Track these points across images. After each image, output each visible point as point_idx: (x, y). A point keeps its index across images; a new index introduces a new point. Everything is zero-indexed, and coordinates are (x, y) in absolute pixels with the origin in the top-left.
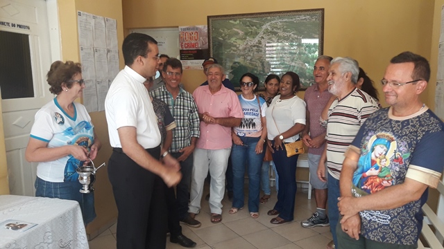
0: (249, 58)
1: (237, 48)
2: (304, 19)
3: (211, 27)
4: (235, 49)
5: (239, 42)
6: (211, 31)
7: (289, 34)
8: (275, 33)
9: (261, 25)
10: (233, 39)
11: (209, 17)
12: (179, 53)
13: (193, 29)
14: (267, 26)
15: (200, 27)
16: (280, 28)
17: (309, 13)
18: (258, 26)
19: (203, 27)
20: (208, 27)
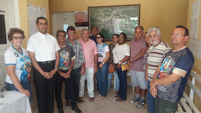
0: (107, 26)
1: (101, 22)
2: (131, 9)
3: (89, 12)
4: (100, 22)
5: (102, 19)
6: (89, 14)
7: (124, 16)
8: (118, 15)
9: (112, 11)
10: (100, 18)
11: (88, 8)
12: (75, 24)
13: (81, 13)
14: (115, 12)
15: (84, 12)
16: (120, 13)
17: (133, 6)
18: (111, 12)
19: (86, 12)
20: (88, 12)
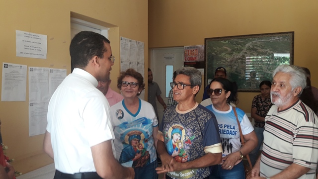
0: (235, 67)
1: (226, 60)
2: (278, 40)
3: (207, 46)
4: (224, 61)
5: (227, 56)
6: (207, 49)
7: (266, 50)
8: (256, 50)
9: (245, 44)
10: (223, 54)
11: (206, 39)
12: (183, 64)
13: (194, 47)
14: (249, 45)
15: (199, 46)
16: (259, 46)
17: (282, 35)
18: (242, 44)
19: (201, 46)
20: (205, 46)
